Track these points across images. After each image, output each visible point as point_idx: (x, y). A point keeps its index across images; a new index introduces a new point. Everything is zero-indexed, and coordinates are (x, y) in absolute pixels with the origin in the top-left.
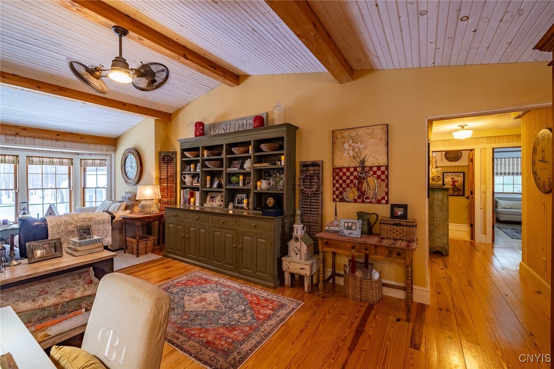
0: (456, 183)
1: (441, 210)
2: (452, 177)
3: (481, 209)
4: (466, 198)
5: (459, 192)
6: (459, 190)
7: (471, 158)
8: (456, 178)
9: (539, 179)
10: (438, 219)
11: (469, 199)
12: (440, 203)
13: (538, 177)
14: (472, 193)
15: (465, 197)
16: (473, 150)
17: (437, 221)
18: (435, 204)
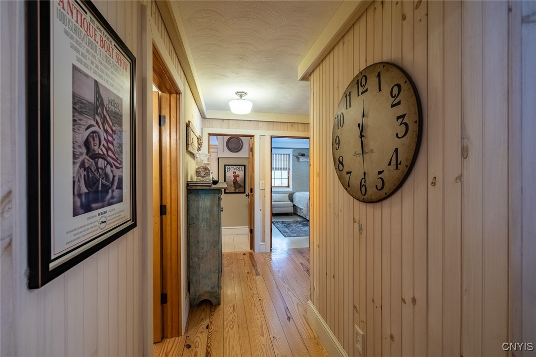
0: (238, 179)
1: (210, 227)
2: (234, 171)
3: (260, 210)
4: (247, 196)
5: (240, 188)
6: (240, 186)
7: (251, 147)
8: (238, 173)
9: (348, 173)
10: (205, 243)
11: (249, 197)
12: (208, 216)
13: (346, 169)
14: (252, 190)
15: (245, 195)
16: (253, 136)
17: (203, 248)
18: (200, 217)
